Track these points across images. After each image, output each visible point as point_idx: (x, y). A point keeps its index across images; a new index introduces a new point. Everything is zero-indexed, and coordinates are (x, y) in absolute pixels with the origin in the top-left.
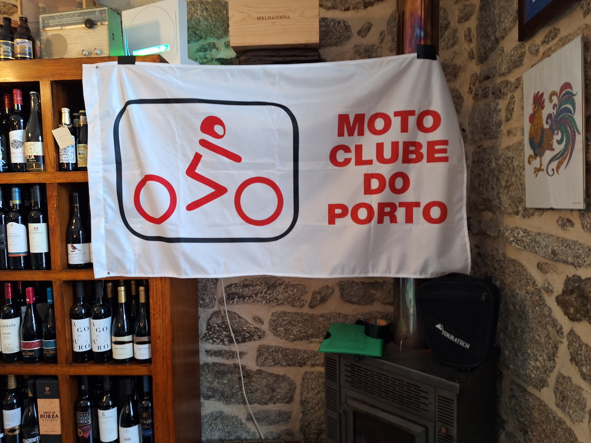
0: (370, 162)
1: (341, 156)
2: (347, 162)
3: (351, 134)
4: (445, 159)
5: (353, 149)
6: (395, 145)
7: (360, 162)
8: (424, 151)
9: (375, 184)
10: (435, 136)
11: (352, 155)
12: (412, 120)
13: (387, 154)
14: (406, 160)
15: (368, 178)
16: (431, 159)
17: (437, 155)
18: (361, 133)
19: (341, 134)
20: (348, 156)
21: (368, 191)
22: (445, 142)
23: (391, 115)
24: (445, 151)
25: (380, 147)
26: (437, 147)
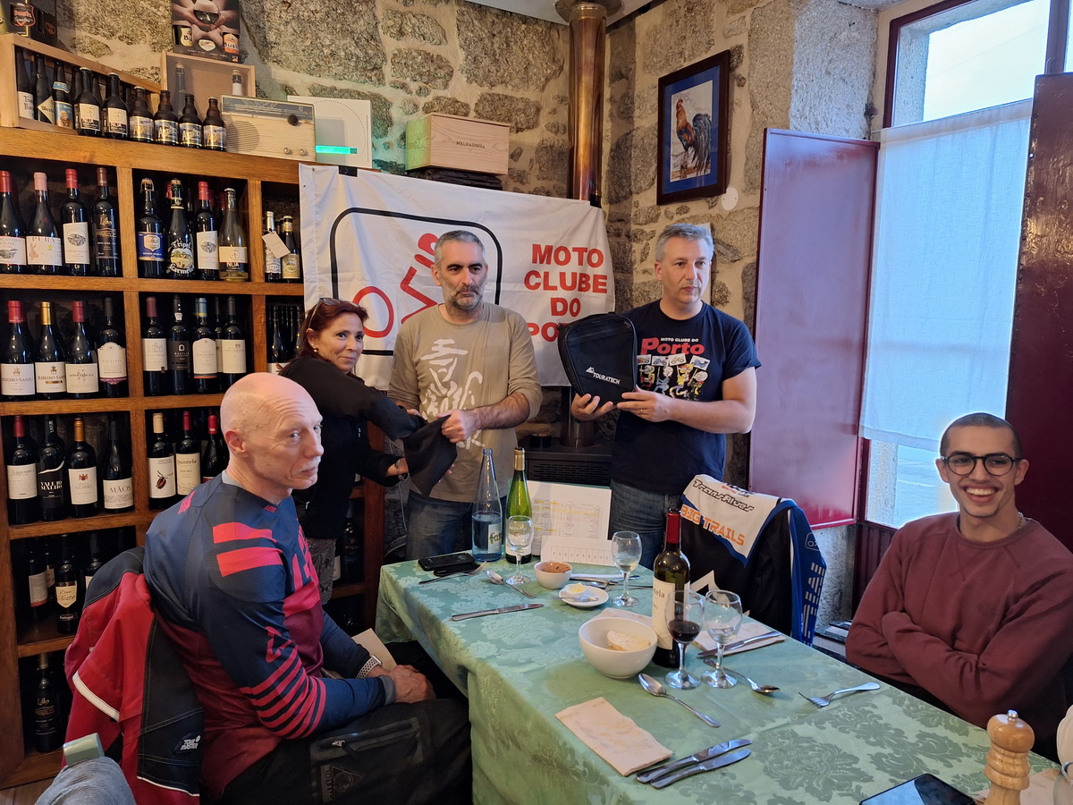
0: (555, 288)
1: (533, 280)
2: (538, 285)
3: (542, 262)
4: (605, 291)
5: (542, 274)
6: (574, 275)
7: (547, 287)
8: (591, 282)
9: (560, 307)
10: (600, 271)
11: (540, 280)
12: (585, 255)
13: (569, 283)
14: (581, 289)
15: (554, 301)
16: (595, 290)
17: (600, 287)
18: (549, 262)
19: (534, 261)
20: (538, 280)
21: (555, 312)
22: (605, 277)
23: (570, 250)
24: (604, 284)
25: (562, 275)
26: (600, 280)
